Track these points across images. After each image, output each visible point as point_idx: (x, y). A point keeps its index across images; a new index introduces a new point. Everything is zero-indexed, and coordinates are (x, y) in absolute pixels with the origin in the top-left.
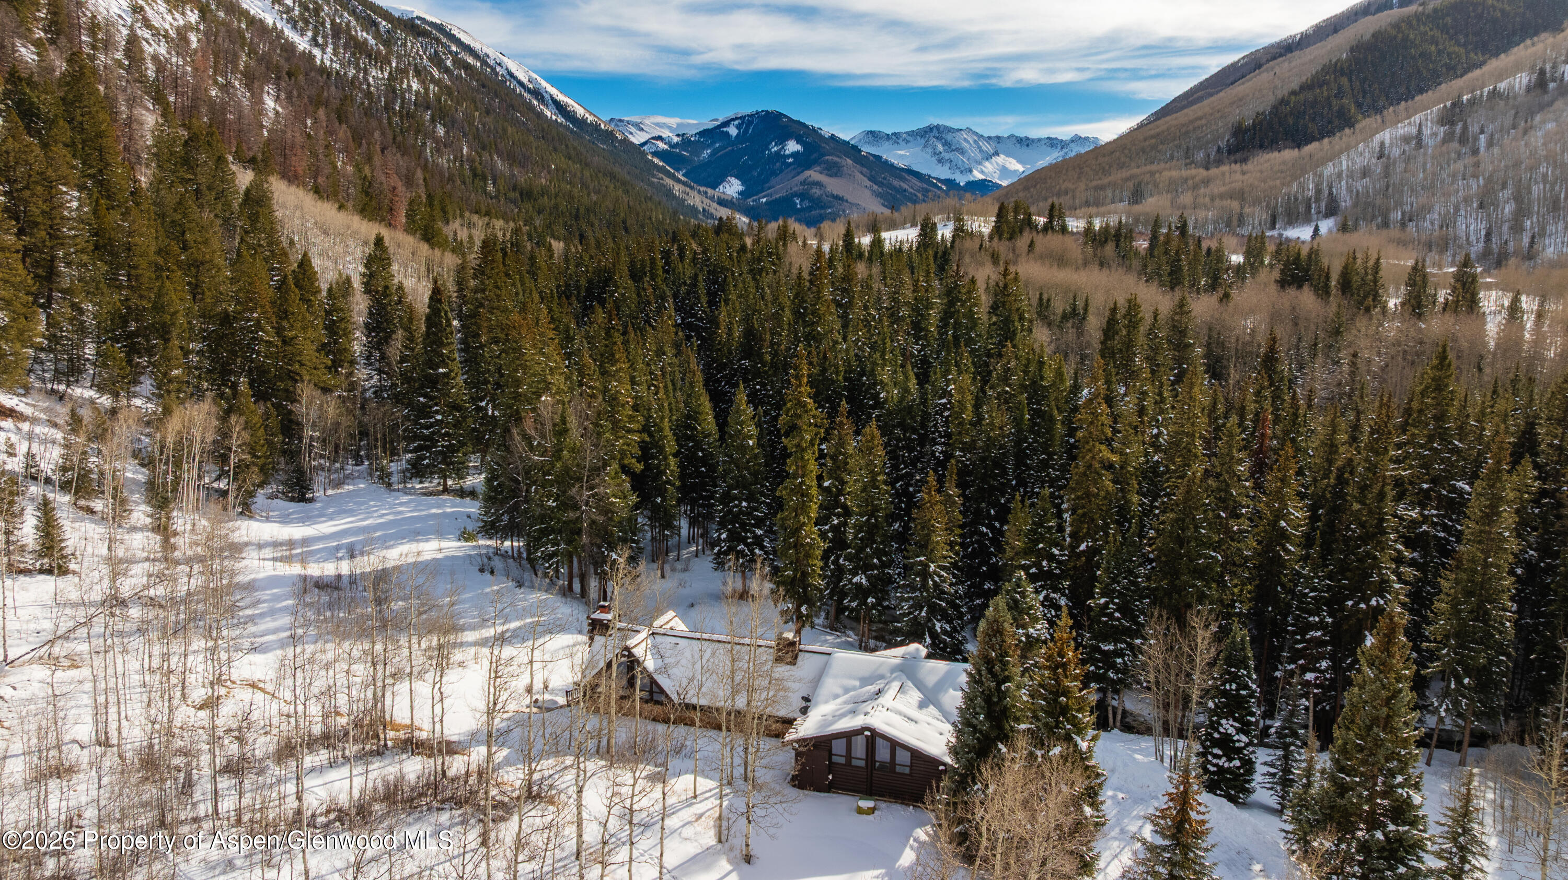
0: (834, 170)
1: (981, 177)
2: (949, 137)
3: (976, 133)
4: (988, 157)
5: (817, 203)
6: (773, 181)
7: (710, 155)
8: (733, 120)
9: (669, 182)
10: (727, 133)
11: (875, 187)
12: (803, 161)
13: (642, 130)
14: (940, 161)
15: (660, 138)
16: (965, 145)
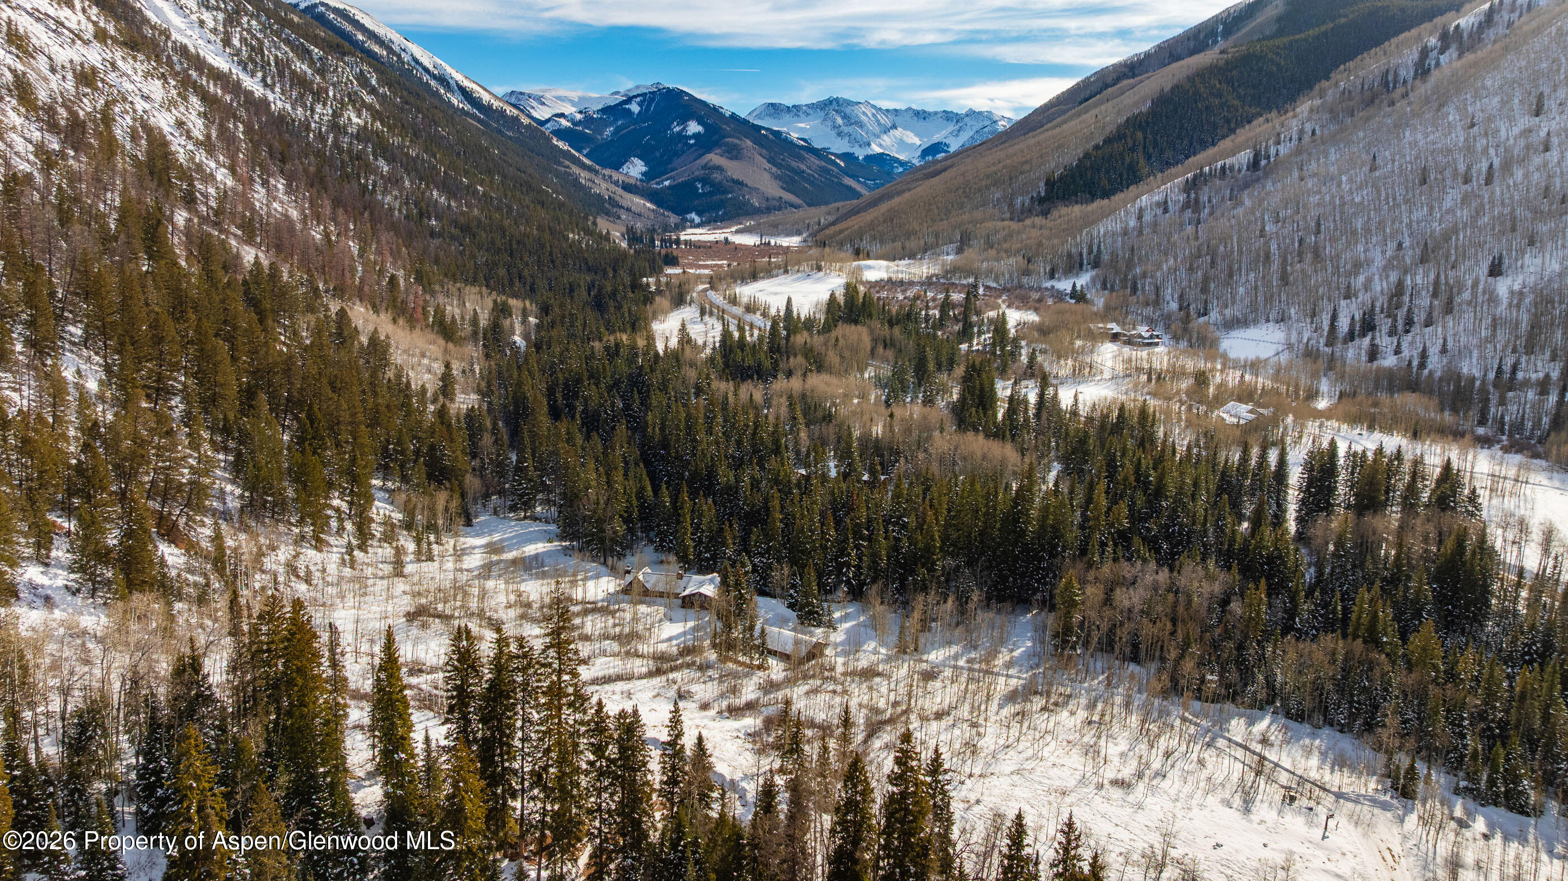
0: (735, 153)
1: (879, 150)
2: (848, 110)
3: (874, 107)
4: (886, 131)
5: (718, 188)
6: (676, 162)
7: (614, 133)
8: (635, 97)
9: (575, 170)
10: (629, 110)
11: (774, 169)
12: (706, 142)
13: (543, 104)
14: (839, 134)
15: (562, 115)
16: (863, 118)
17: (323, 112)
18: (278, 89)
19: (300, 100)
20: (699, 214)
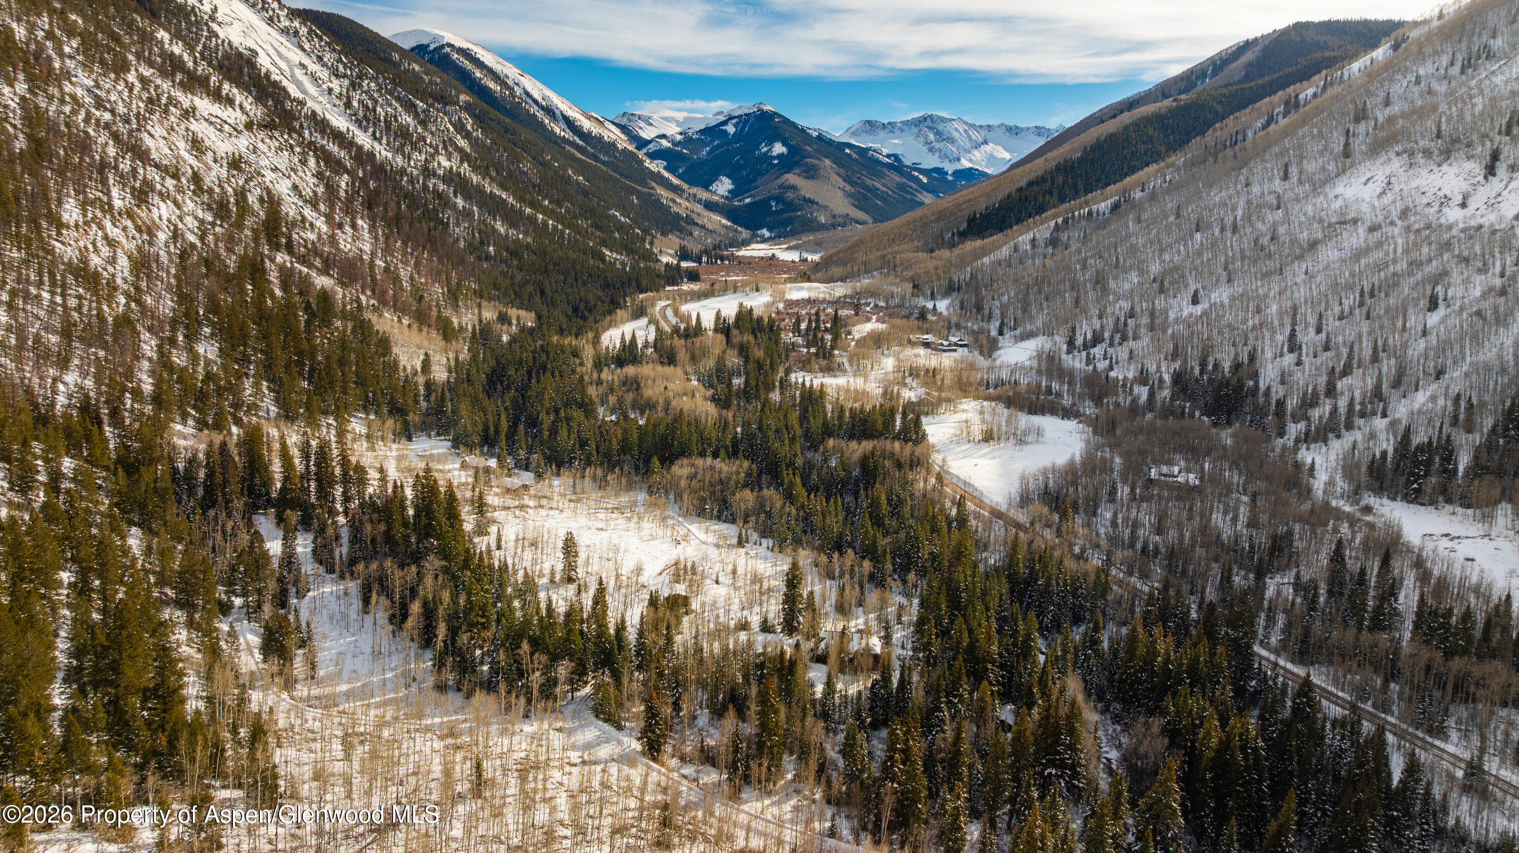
0: (812, 173)
1: (968, 165)
2: (941, 127)
3: (966, 123)
4: (977, 146)
5: (790, 206)
6: (760, 181)
7: (709, 153)
8: (732, 118)
9: (661, 191)
10: (726, 131)
11: (848, 188)
12: (787, 163)
13: (651, 125)
14: (930, 150)
15: (664, 136)
16: (955, 134)
17: (419, 157)
18: (384, 141)
19: (400, 150)
20: (770, 230)
